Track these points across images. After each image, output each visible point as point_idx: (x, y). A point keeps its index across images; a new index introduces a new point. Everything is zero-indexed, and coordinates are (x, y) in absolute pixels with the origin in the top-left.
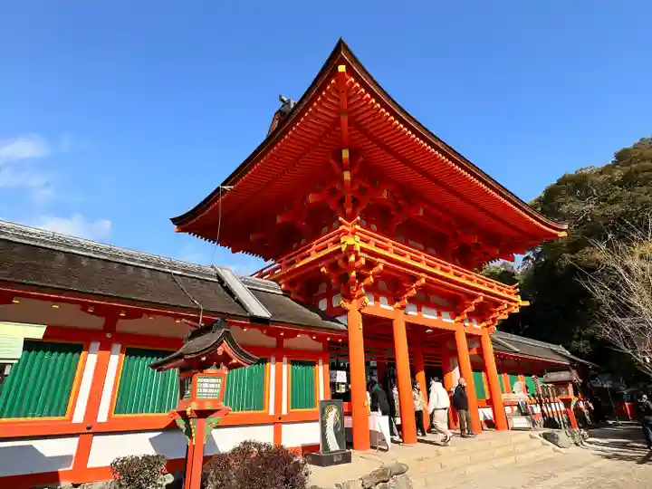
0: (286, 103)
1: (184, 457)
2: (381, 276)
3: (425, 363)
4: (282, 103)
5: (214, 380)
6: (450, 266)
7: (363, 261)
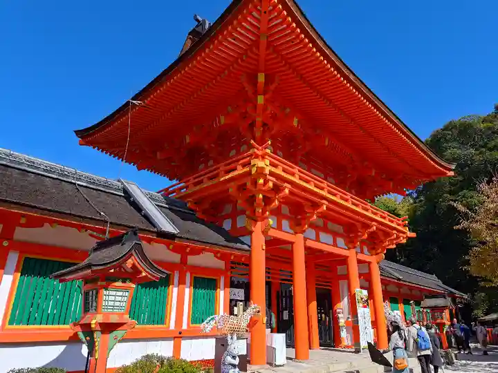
0: (200, 24)
1: (84, 369)
2: (285, 201)
3: (316, 284)
4: (197, 23)
5: (120, 293)
6: (349, 196)
7: (271, 184)
